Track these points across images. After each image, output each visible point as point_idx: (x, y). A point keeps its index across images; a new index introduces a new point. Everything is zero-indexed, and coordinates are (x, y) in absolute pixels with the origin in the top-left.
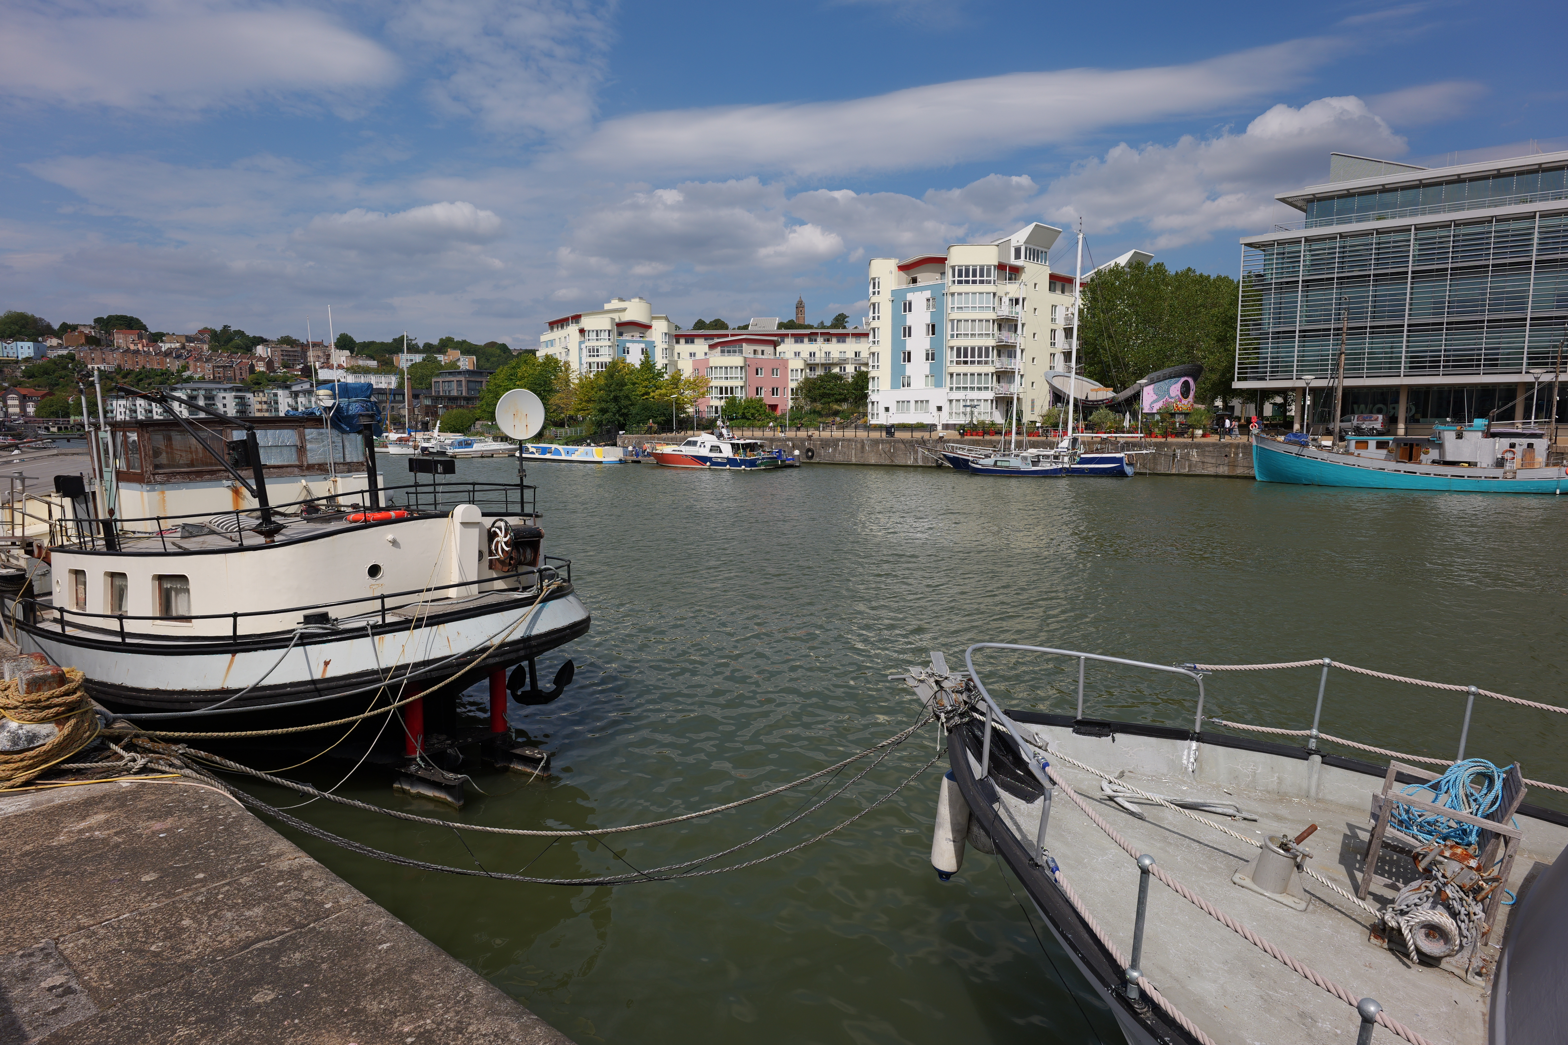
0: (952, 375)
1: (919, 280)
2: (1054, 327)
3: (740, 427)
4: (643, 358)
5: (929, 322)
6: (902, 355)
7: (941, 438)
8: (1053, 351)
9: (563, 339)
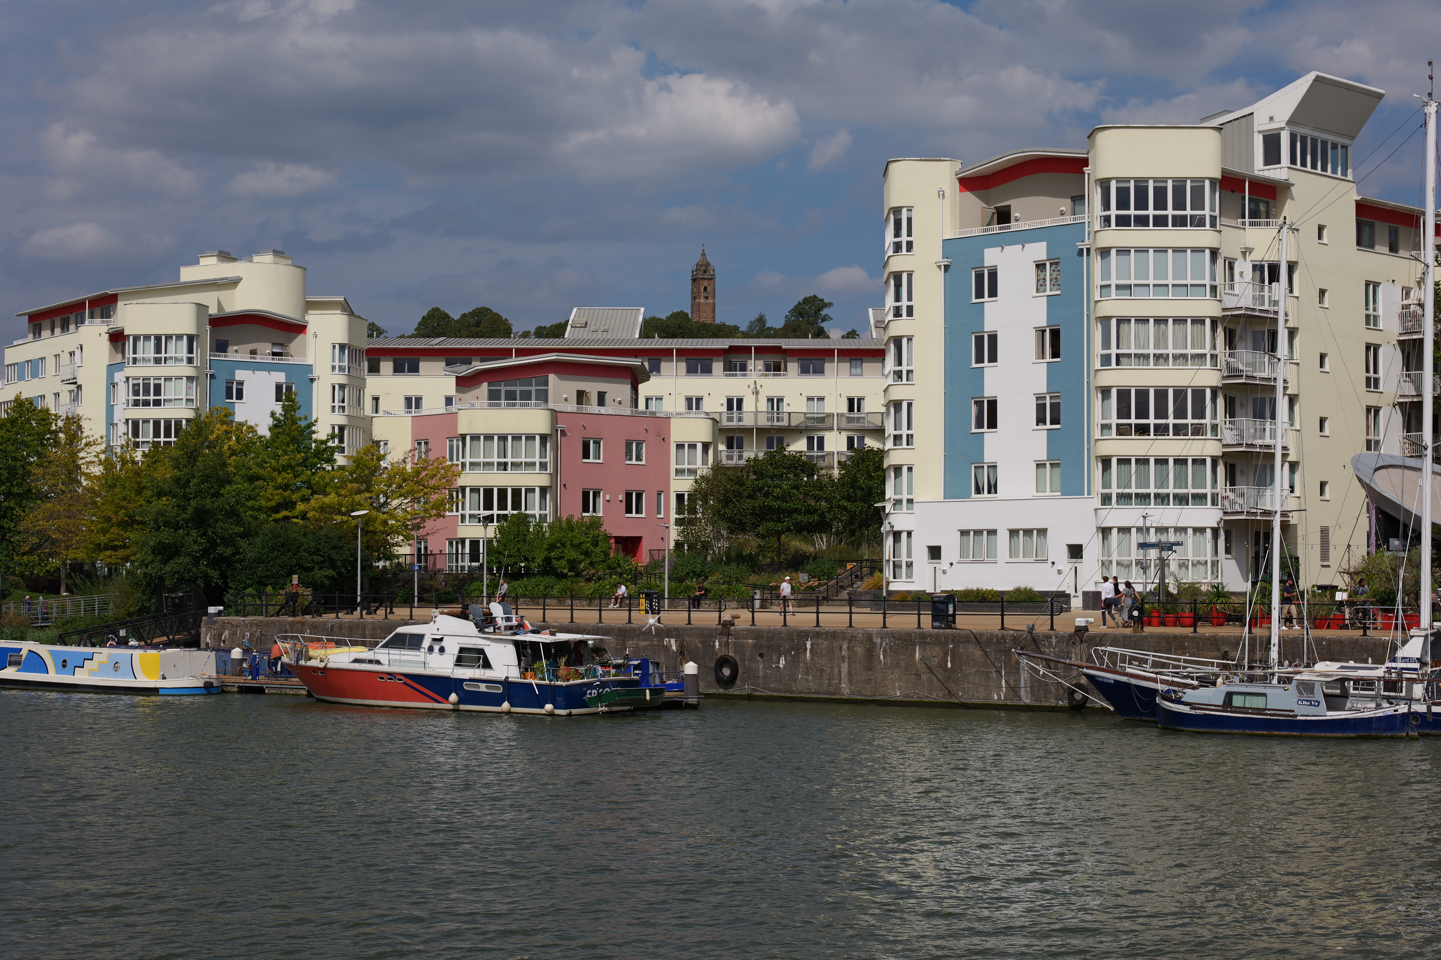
0: (1106, 462)
1: (1015, 214)
2: (1373, 338)
3: (539, 598)
4: (278, 409)
5: (1043, 322)
6: (974, 409)
7: (1081, 631)
8: (1373, 400)
9: (65, 358)
